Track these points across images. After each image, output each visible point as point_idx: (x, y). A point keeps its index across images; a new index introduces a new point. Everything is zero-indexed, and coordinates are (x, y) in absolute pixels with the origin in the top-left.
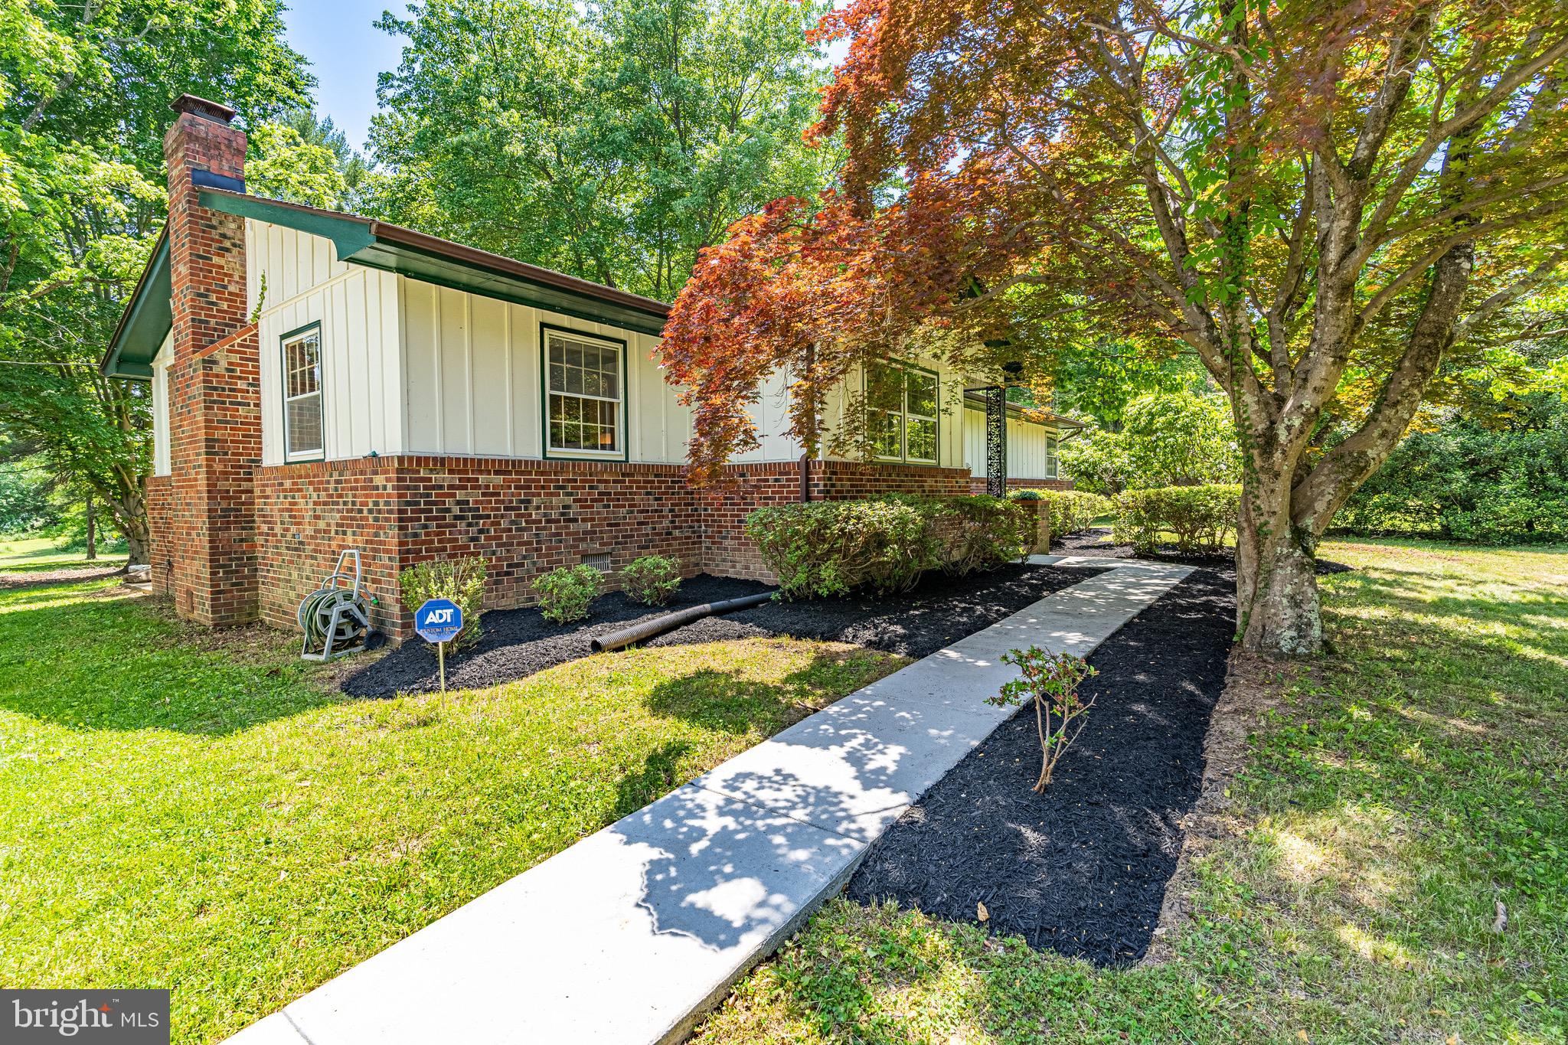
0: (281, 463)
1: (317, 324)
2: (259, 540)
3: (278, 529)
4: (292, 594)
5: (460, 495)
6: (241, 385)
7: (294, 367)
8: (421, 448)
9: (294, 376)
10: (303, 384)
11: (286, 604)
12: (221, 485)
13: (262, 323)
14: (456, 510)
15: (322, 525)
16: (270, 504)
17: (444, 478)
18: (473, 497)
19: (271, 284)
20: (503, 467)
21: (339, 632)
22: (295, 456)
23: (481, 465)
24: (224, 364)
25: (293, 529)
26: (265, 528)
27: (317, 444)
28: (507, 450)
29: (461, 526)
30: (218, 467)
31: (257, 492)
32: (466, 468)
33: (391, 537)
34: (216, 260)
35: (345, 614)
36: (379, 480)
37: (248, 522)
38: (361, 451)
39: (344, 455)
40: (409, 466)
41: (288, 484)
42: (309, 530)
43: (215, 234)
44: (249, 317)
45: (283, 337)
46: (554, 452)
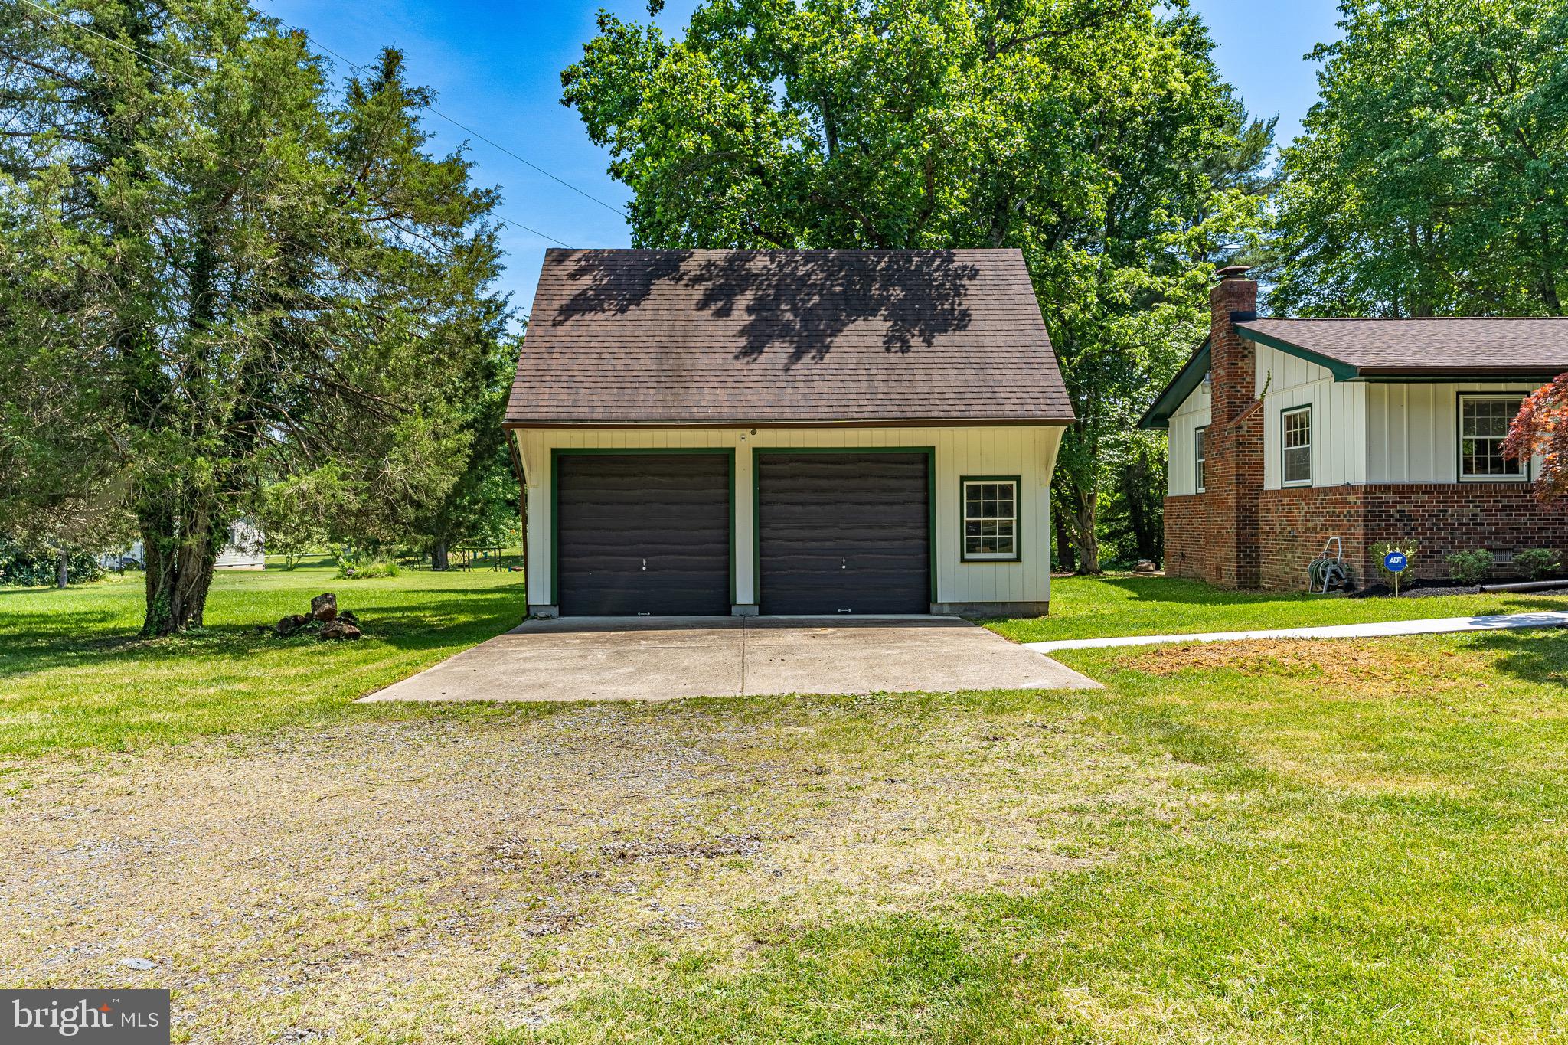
0: (1279, 487)
1: (1310, 405)
2: (1262, 536)
3: (1277, 529)
4: (1287, 568)
5: (1399, 507)
6: (1254, 440)
7: (1289, 428)
8: (1377, 479)
9: (1289, 435)
10: (1296, 439)
11: (1282, 574)
12: (1244, 502)
13: (1266, 400)
14: (1397, 516)
15: (1310, 525)
16: (1270, 514)
17: (1391, 497)
18: (1407, 508)
19: (1275, 377)
20: (1429, 489)
21: (1331, 581)
22: (1288, 484)
23: (1413, 488)
24: (1246, 428)
25: (1289, 528)
26: (1267, 528)
27: (1307, 475)
28: (1431, 478)
29: (1400, 525)
30: (1242, 491)
31: (1261, 505)
32: (1404, 490)
33: (1359, 531)
34: (1240, 364)
35: (1334, 571)
36: (1352, 498)
37: (1255, 524)
38: (1339, 481)
39: (1326, 483)
40: (1370, 490)
41: (1286, 501)
42: (1301, 528)
43: (1240, 349)
44: (1257, 396)
45: (1283, 411)
46: (1466, 478)
